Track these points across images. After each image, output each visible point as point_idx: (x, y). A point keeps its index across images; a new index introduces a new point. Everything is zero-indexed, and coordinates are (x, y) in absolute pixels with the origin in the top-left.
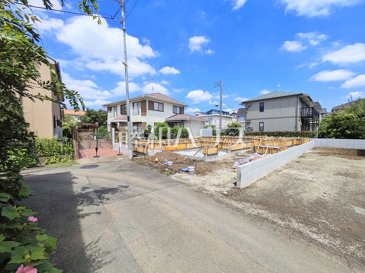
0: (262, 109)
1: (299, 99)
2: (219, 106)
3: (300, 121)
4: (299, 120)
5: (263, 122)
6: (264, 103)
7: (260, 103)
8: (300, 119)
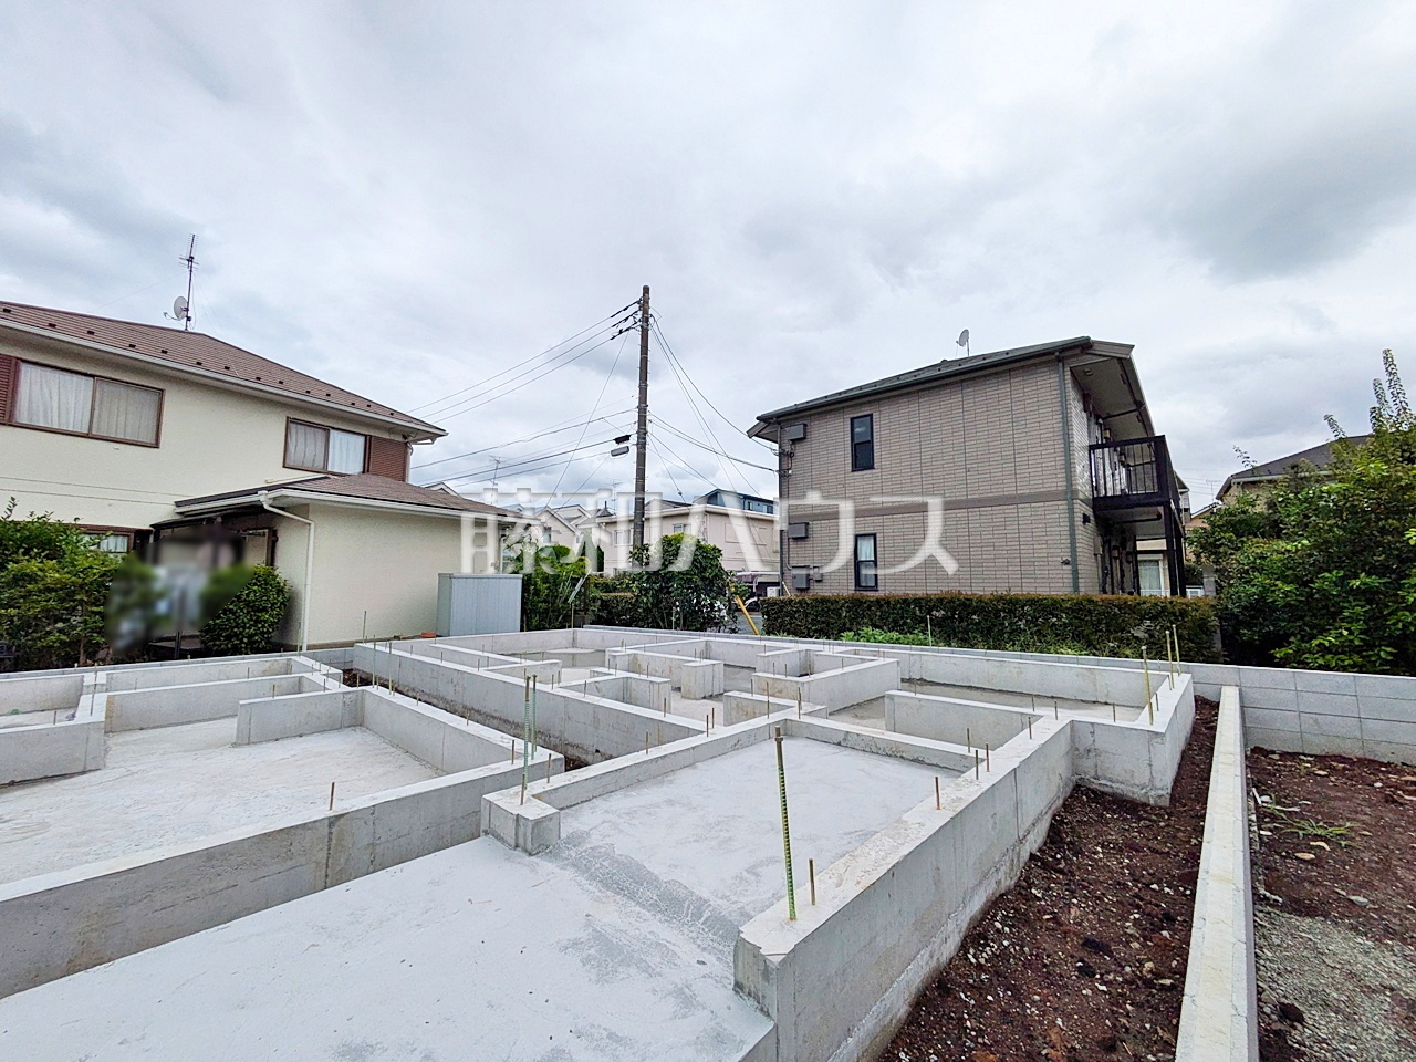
0: (862, 457)
1: (1068, 377)
2: (634, 439)
3: (1091, 525)
4: (1086, 519)
5: (874, 536)
6: (871, 415)
7: (852, 419)
8: (1090, 513)
